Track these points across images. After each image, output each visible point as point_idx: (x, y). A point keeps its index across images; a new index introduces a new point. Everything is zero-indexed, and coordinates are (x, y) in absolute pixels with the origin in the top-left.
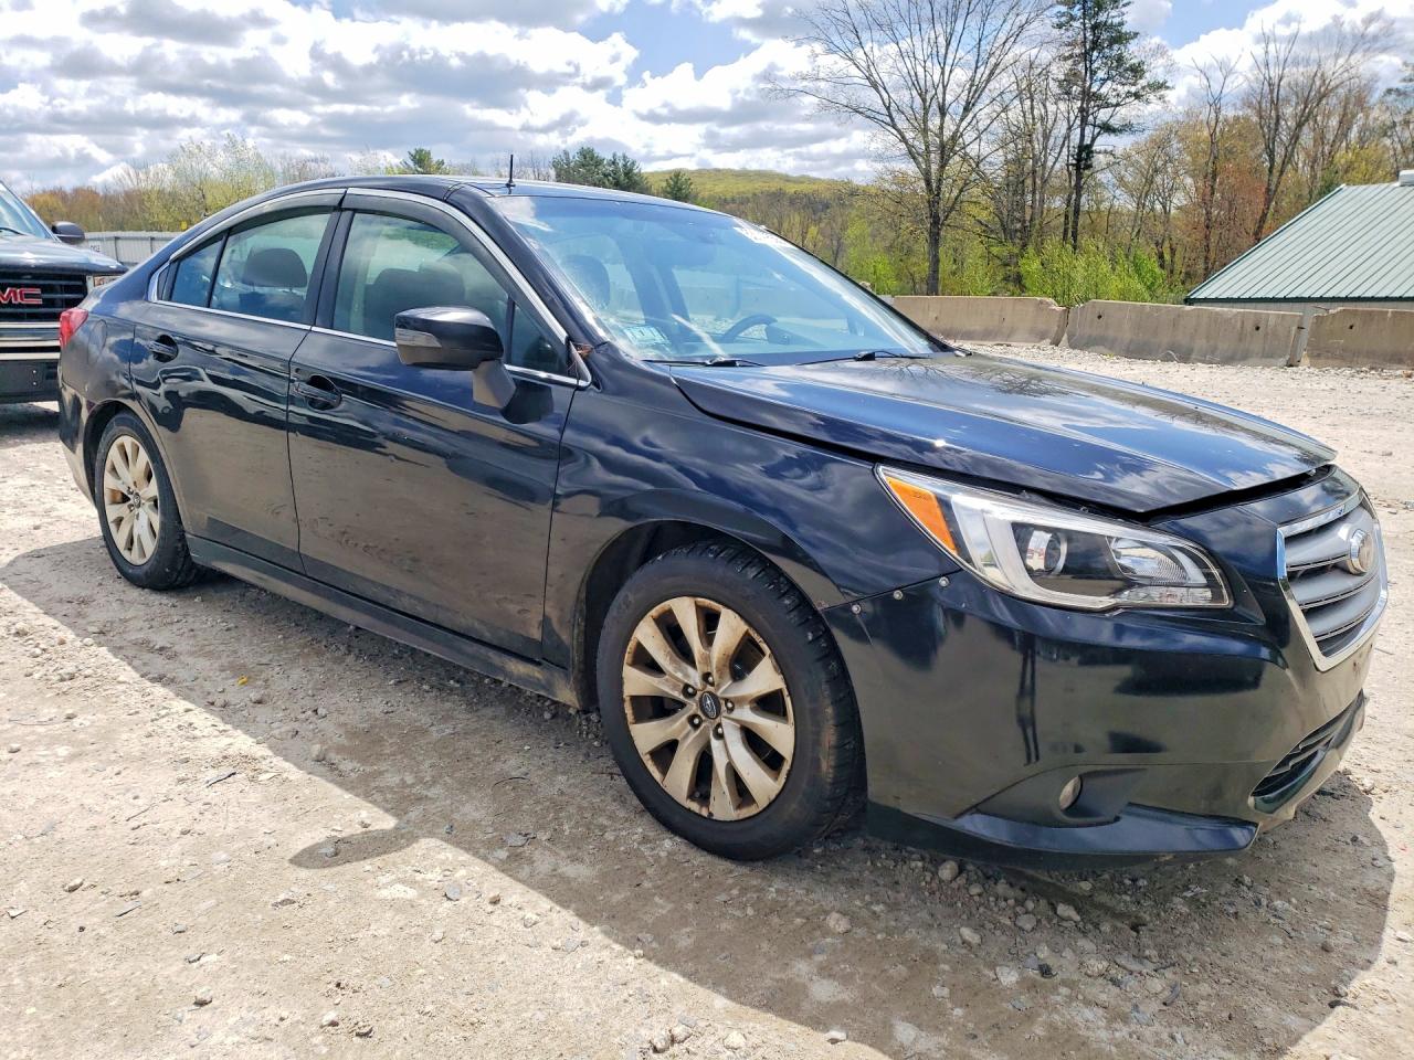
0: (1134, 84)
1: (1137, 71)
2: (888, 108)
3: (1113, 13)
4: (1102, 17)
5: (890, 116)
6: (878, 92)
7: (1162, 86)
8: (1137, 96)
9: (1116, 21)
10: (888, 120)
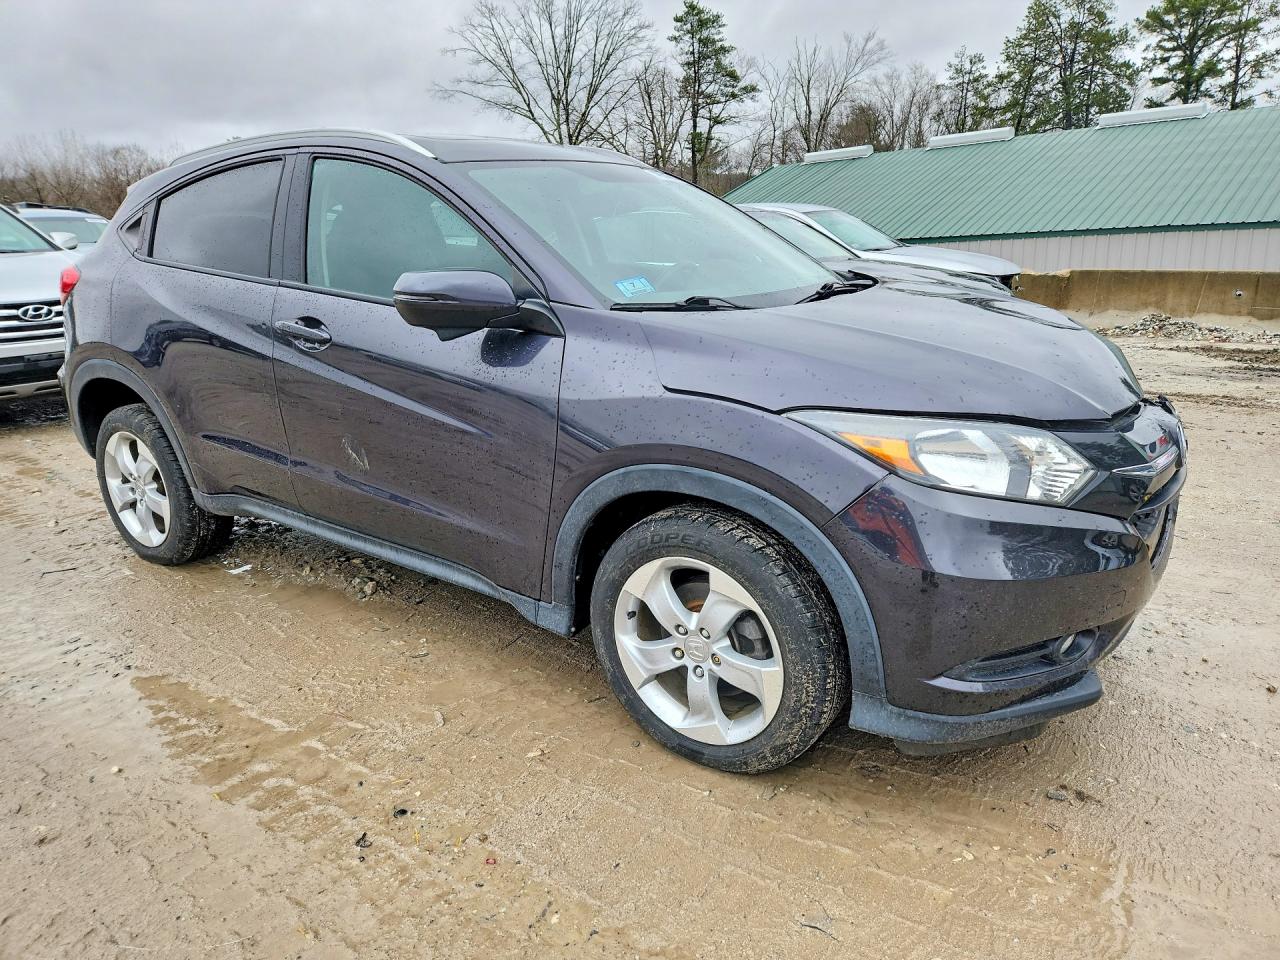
0: (733, 87)
1: (733, 76)
2: (528, 105)
3: (713, 31)
4: (705, 33)
5: (530, 111)
6: (521, 93)
7: (754, 89)
8: (734, 96)
9: (717, 37)
10: (529, 114)
